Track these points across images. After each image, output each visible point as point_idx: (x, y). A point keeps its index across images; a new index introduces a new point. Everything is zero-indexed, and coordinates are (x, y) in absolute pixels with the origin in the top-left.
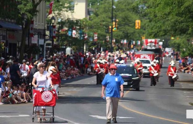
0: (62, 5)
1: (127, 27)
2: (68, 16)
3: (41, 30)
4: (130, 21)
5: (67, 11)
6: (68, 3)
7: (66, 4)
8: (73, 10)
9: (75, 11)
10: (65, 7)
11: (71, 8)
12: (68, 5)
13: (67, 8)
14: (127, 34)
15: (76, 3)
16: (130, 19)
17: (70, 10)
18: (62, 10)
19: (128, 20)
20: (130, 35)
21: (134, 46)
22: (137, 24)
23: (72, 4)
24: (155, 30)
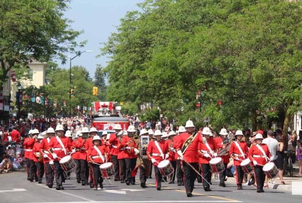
0: (20, 74)
1: (83, 94)
2: (26, 84)
3: (6, 96)
4: (85, 88)
5: (26, 79)
6: (26, 72)
7: (24, 72)
8: (32, 78)
9: (33, 79)
10: (24, 76)
11: (29, 77)
12: (27, 73)
13: (25, 76)
14: (83, 100)
15: (34, 72)
16: (85, 86)
17: (29, 78)
18: (20, 78)
19: (84, 87)
20: (86, 101)
21: (86, 111)
22: (94, 91)
23: (31, 72)
24: (116, 96)
